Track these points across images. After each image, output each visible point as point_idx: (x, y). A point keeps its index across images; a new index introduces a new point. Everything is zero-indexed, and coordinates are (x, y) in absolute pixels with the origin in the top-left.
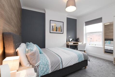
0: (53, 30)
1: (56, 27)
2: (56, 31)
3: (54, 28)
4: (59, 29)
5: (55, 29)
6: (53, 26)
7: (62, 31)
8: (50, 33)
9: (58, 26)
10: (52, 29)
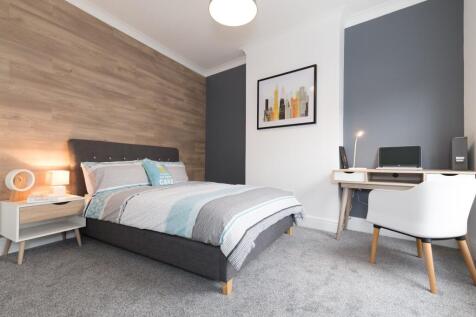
0: (268, 117)
1: (282, 101)
2: (282, 116)
3: (271, 109)
4: (294, 108)
5: (277, 112)
6: (267, 101)
7: (306, 114)
8: (258, 128)
9: (291, 93)
10: (266, 114)
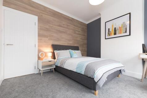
0: (109, 34)
1: (115, 28)
2: (115, 34)
3: (111, 31)
4: (120, 30)
5: (113, 32)
6: (109, 29)
7: (126, 32)
8: (105, 39)
9: (119, 25)
10: (108, 34)
